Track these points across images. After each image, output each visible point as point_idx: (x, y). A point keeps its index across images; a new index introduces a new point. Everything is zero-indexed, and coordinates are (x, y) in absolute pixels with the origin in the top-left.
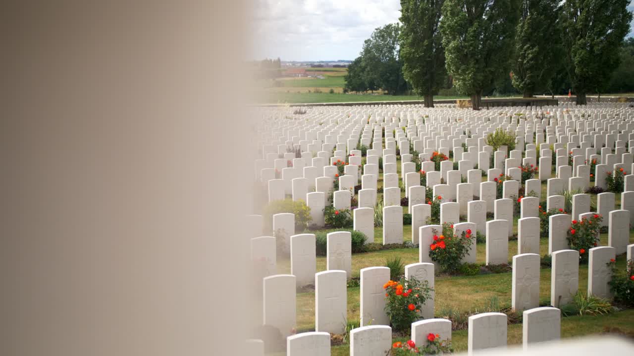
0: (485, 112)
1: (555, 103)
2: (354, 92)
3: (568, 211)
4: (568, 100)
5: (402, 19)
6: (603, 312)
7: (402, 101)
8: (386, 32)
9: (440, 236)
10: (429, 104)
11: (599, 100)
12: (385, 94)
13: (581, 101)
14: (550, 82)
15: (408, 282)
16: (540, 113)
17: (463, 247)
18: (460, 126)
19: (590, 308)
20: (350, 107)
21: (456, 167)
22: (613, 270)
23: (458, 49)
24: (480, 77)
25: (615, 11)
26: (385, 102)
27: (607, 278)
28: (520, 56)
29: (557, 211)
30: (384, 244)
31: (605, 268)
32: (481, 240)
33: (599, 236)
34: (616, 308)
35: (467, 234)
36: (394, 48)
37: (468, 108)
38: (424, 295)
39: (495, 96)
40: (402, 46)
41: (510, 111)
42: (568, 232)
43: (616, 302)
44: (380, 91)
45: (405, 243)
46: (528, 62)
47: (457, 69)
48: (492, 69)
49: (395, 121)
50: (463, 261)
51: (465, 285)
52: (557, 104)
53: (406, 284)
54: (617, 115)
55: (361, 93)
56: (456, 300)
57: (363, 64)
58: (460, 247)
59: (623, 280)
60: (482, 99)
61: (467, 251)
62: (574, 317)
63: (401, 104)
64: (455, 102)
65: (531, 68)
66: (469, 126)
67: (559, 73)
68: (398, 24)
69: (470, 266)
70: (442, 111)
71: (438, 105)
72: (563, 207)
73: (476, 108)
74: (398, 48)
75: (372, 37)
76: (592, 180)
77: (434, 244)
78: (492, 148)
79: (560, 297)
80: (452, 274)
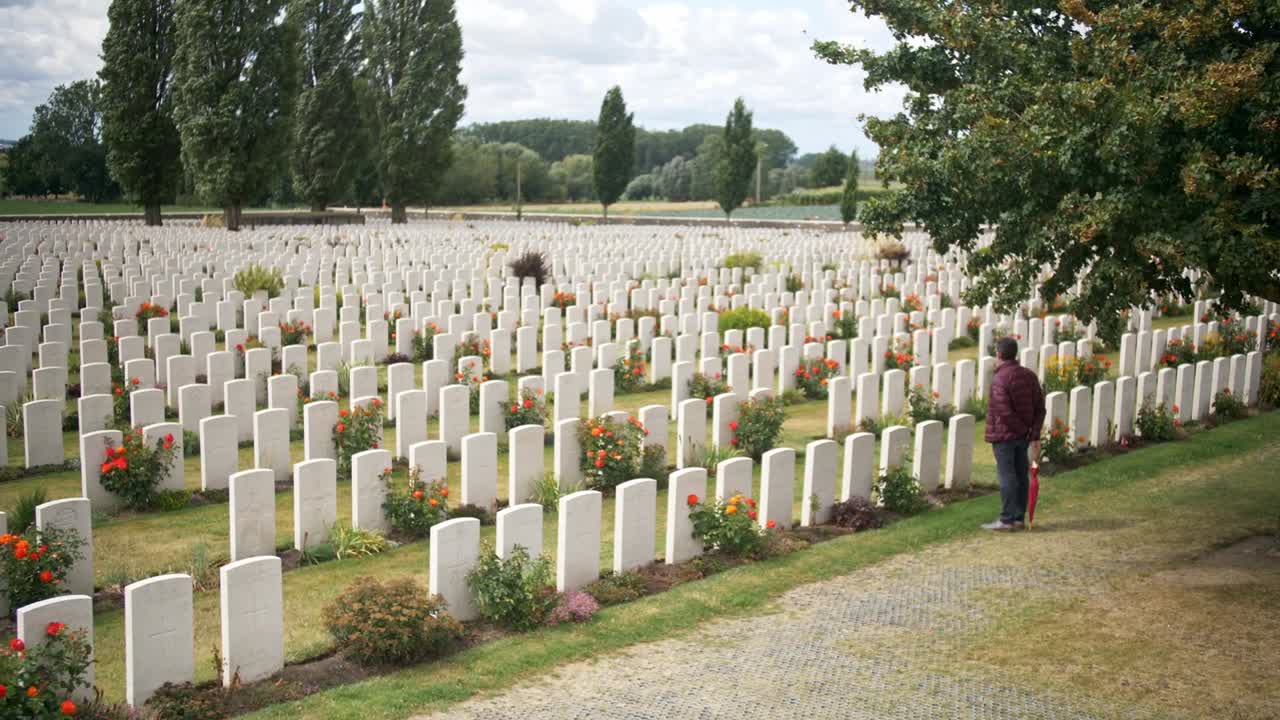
0: (246, 234)
1: (359, 219)
2: (21, 197)
3: (344, 394)
4: (381, 215)
5: (103, 74)
6: (372, 551)
7: (108, 214)
8: (74, 96)
9: (119, 448)
10: (154, 220)
11: (426, 216)
12: (80, 201)
13: (399, 218)
14: (352, 186)
15: (41, 533)
16: (333, 235)
17: (159, 464)
18: (199, 258)
19: (353, 547)
20: (8, 224)
21: (175, 329)
22: (389, 486)
23: (206, 130)
24: (239, 178)
25: (442, 83)
26: (76, 215)
27: (381, 499)
28: (304, 143)
29: (326, 395)
30: (27, 466)
31: (376, 482)
32: (192, 450)
33: (381, 432)
34: (392, 543)
35: (166, 442)
36: (91, 123)
37: (219, 227)
38: (71, 554)
39: (270, 207)
40: (106, 120)
41: (289, 232)
42: (334, 431)
43: (394, 533)
44: (71, 195)
45: (66, 463)
46: (318, 154)
47: (202, 164)
48: (260, 165)
49: (87, 248)
50: (159, 488)
51: (160, 527)
52: (363, 223)
53: (38, 538)
54: (447, 240)
55: (35, 199)
56: (140, 555)
57: (37, 148)
58: (154, 466)
59: (403, 500)
60: (244, 212)
61: (167, 470)
62: (328, 563)
63: (107, 219)
64: (202, 217)
65: (322, 164)
66: (213, 257)
67: (365, 173)
68: (97, 81)
69: (172, 495)
70: (174, 232)
71: (171, 221)
72: (335, 390)
73: (234, 227)
74: (99, 122)
75: (51, 103)
76: (392, 341)
77: (107, 462)
78: (242, 294)
79: (306, 534)
80: (141, 510)
